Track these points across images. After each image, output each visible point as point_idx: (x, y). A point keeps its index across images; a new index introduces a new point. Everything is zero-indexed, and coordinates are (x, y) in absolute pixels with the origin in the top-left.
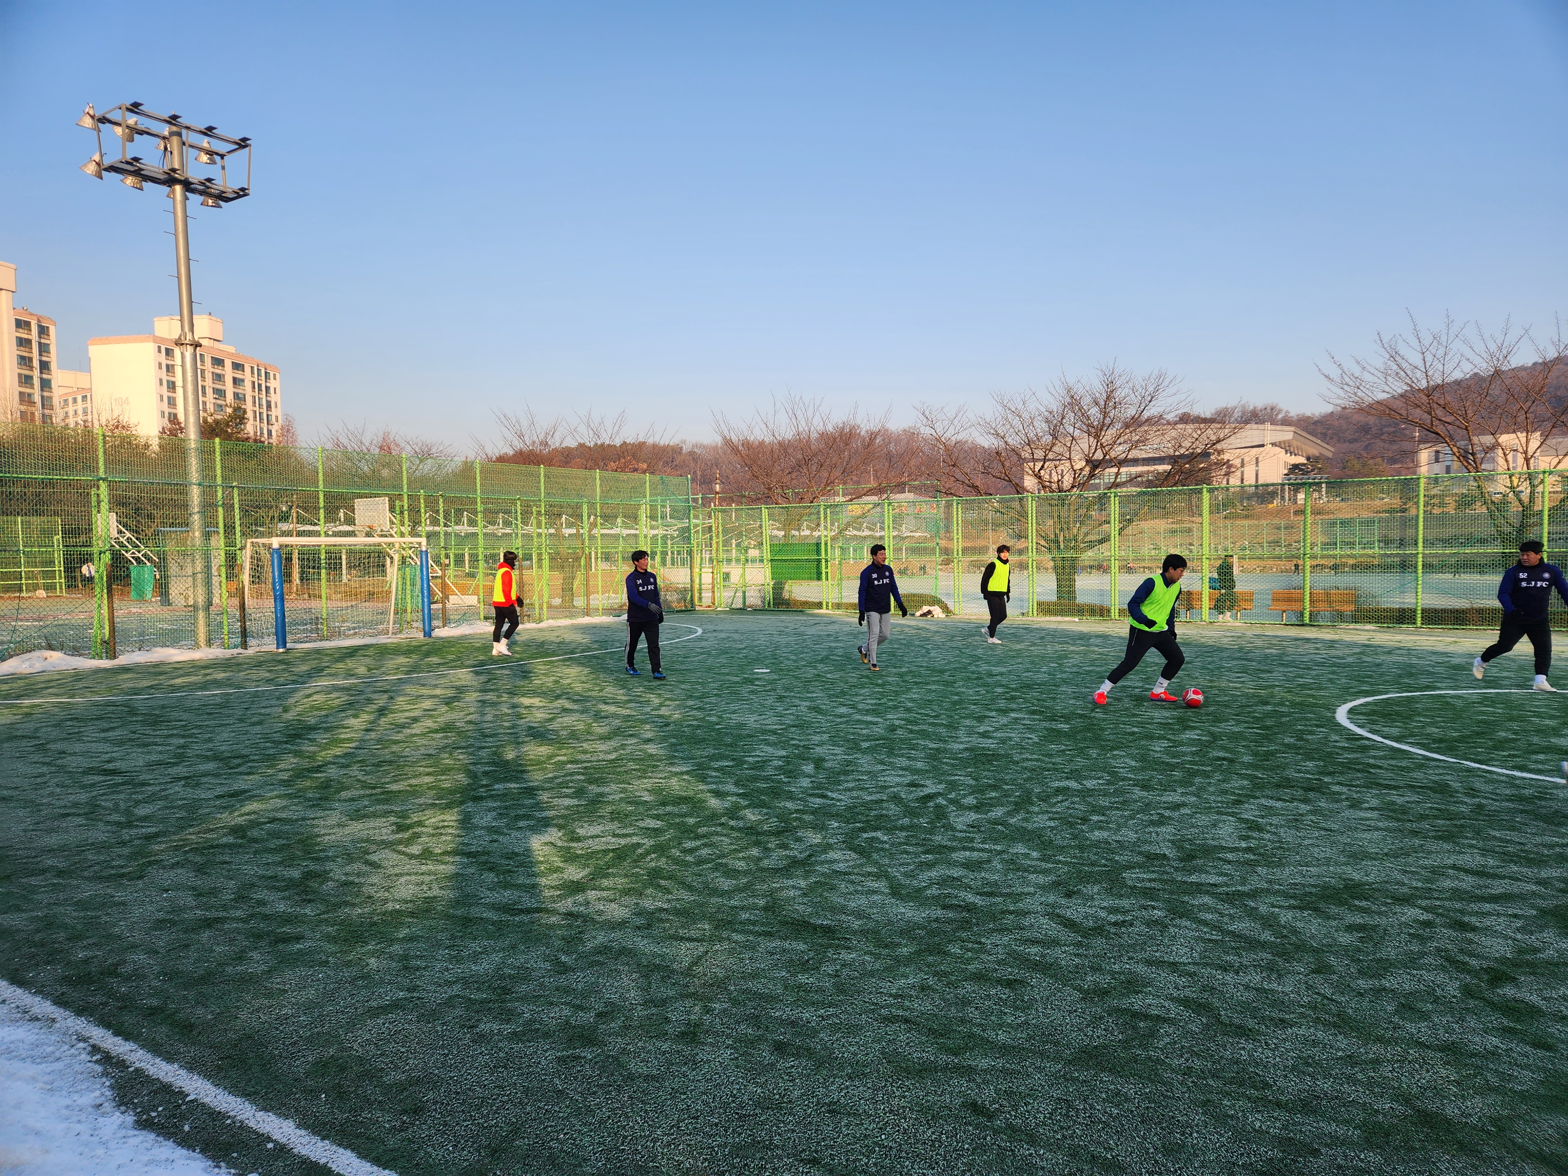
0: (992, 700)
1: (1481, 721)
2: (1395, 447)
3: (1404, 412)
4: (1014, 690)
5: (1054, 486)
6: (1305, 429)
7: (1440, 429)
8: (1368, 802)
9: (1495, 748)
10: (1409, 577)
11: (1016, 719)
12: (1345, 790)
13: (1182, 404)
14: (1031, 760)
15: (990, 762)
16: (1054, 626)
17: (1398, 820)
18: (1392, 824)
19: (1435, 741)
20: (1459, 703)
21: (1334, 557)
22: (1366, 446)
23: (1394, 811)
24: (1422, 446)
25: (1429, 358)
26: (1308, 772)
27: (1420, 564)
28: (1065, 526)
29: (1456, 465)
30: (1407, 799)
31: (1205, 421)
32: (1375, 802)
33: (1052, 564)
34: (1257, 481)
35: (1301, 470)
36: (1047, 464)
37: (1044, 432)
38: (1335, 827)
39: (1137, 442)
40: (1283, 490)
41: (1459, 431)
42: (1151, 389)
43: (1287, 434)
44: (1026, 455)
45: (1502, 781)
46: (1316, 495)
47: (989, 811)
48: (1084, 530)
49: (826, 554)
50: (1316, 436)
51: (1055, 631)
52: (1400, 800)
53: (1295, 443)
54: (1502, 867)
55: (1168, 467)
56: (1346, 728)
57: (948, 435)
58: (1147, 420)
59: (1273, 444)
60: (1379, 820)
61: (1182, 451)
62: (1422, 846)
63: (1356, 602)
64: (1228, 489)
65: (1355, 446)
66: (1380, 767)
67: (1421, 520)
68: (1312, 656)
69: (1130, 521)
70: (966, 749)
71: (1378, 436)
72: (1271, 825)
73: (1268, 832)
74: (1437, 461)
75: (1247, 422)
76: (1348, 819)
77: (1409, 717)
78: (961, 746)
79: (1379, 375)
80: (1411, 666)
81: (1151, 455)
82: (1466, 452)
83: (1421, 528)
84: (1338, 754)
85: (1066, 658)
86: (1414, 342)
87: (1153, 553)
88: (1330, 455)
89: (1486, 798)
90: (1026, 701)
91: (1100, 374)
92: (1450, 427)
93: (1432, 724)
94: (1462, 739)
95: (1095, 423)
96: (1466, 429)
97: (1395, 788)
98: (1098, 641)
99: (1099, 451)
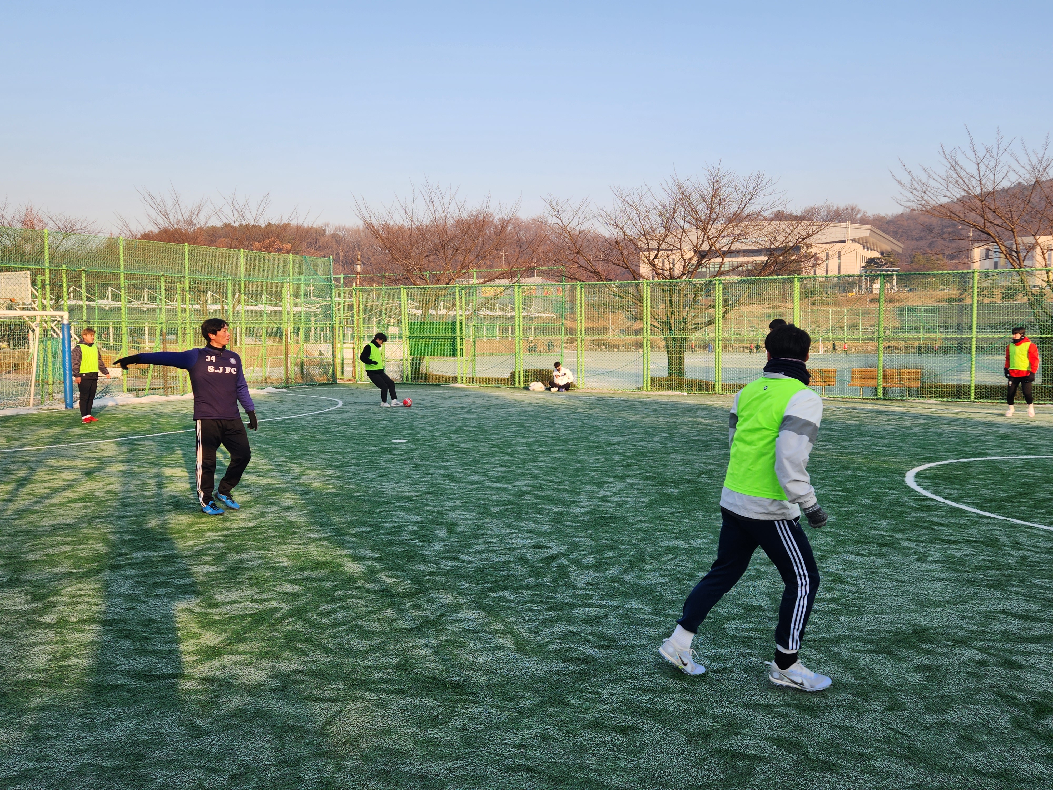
0: (611, 467)
1: (1023, 483)
2: (954, 245)
3: (962, 216)
4: (630, 457)
5: (667, 273)
6: (880, 228)
7: (991, 230)
8: (932, 556)
9: (1036, 507)
10: (965, 357)
11: (632, 484)
12: (913, 545)
13: (777, 203)
14: (644, 522)
15: (608, 524)
16: (665, 399)
17: (957, 571)
18: (953, 575)
19: (986, 501)
20: (1006, 468)
21: (903, 339)
22: (930, 244)
23: (953, 563)
24: (976, 244)
25: (983, 168)
26: (882, 530)
27: (974, 347)
28: (676, 310)
29: (1002, 262)
30: (965, 552)
31: (796, 218)
32: (938, 556)
33: (664, 343)
34: (839, 273)
35: (876, 263)
36: (660, 253)
37: (658, 224)
38: (905, 578)
39: (739, 235)
40: (860, 281)
41: (1006, 232)
42: (751, 189)
43: (864, 232)
44: (642, 245)
45: (1041, 536)
46: (888, 285)
47: (607, 569)
48: (692, 313)
49: (461, 332)
50: (888, 234)
51: (667, 404)
52: (958, 554)
53: (871, 240)
54: (1043, 611)
55: (765, 259)
56: (913, 490)
57: (573, 224)
58: (747, 216)
59: (853, 240)
60: (941, 572)
61: (777, 244)
62: (977, 593)
63: (920, 380)
64: (815, 279)
65: (921, 243)
66: (942, 525)
67: (975, 309)
68: (885, 427)
69: (732, 306)
70: (587, 513)
71: (940, 235)
72: (851, 577)
73: (849, 584)
74: (987, 257)
75: (831, 220)
76: (916, 571)
77: (965, 480)
78: (583, 510)
79: (942, 182)
80: (966, 435)
81: (750, 248)
82: (1011, 250)
83: (975, 315)
84: (907, 513)
85: (676, 428)
86: (971, 155)
87: (752, 334)
88: (900, 251)
89: (1028, 550)
90: (640, 468)
91: (707, 174)
92: (998, 229)
93: (984, 486)
94: (1008, 499)
95: (703, 218)
96: (1012, 231)
97: (955, 542)
98: (704, 413)
99: (706, 242)
